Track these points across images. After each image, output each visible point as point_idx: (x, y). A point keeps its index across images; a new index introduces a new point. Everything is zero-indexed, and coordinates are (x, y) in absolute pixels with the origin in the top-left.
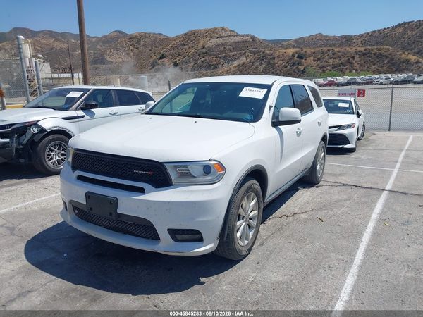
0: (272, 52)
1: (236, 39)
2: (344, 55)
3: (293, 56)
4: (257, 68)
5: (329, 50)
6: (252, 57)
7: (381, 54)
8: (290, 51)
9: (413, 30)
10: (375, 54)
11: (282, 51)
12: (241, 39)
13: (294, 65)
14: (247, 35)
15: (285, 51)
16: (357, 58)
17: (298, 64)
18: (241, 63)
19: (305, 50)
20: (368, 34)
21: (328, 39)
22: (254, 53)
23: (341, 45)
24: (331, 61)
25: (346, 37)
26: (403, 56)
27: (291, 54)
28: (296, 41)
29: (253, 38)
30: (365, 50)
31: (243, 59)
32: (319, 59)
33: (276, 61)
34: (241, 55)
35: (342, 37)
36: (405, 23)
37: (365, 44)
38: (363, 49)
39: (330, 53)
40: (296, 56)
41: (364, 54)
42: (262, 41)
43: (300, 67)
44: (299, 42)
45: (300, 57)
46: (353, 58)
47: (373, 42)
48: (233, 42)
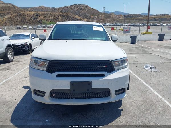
0: (24, 13)
1: (4, 5)
2: (55, 15)
3: (34, 15)
4: (17, 19)
5: (49, 13)
6: (14, 15)
7: (68, 16)
8: (32, 13)
9: (77, 7)
10: (66, 16)
11: (28, 12)
12: (6, 5)
13: (35, 19)
14: (10, 4)
15: (30, 12)
16: (60, 17)
17: (37, 18)
18: (9, 17)
19: (39, 12)
20: (62, 8)
21: (47, 8)
22: (15, 13)
23: (53, 11)
24: (50, 17)
25: (54, 8)
26: (75, 17)
27: (33, 14)
28: (33, 8)
29: (13, 5)
30: (62, 14)
31: (9, 15)
32: (45, 17)
33: (26, 17)
34: (8, 13)
35: (52, 8)
36: (74, 5)
37: (61, 12)
38: (61, 13)
39: (49, 14)
40: (35, 15)
41: (62, 16)
42: (18, 8)
43: (38, 20)
44: (35, 9)
45: (37, 15)
46: (59, 17)
47: (64, 11)
48: (3, 7)
